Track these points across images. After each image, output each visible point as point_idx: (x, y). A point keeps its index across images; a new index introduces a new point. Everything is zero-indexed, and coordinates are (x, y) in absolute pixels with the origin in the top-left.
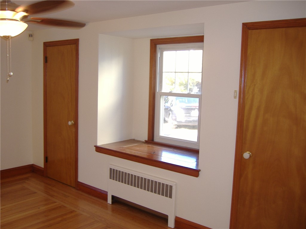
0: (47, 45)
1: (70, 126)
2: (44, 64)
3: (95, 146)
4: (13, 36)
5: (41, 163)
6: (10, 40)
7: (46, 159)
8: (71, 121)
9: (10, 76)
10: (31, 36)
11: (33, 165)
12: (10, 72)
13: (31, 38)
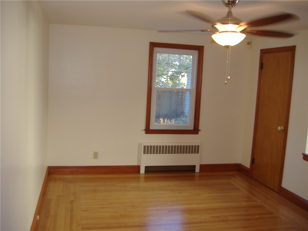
0: (264, 52)
1: (279, 131)
2: (259, 70)
3: (303, 154)
4: (233, 46)
5: (247, 163)
6: (230, 49)
7: (253, 161)
8: (281, 127)
9: (228, 79)
10: (249, 43)
11: (240, 164)
12: (228, 76)
13: (249, 46)
